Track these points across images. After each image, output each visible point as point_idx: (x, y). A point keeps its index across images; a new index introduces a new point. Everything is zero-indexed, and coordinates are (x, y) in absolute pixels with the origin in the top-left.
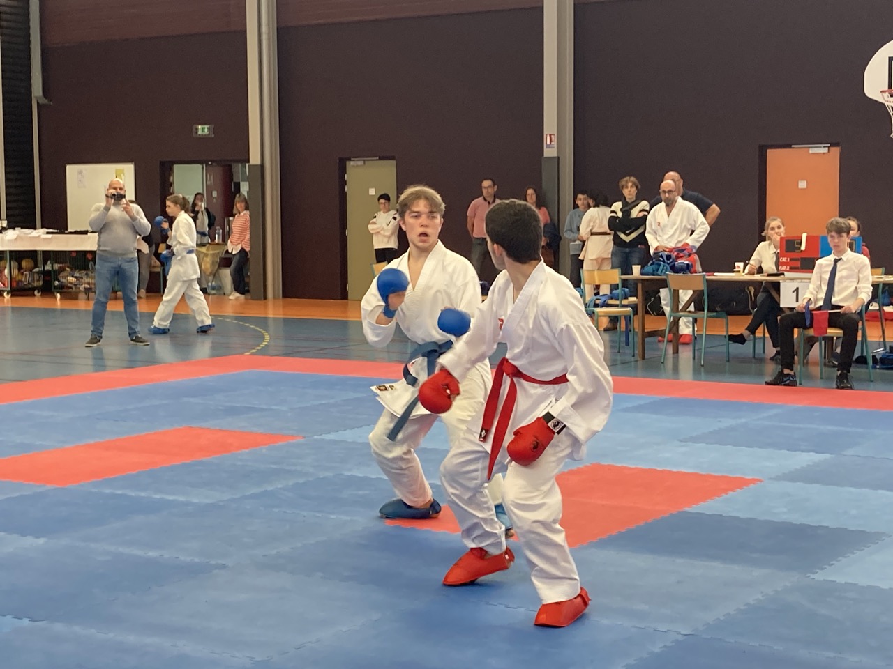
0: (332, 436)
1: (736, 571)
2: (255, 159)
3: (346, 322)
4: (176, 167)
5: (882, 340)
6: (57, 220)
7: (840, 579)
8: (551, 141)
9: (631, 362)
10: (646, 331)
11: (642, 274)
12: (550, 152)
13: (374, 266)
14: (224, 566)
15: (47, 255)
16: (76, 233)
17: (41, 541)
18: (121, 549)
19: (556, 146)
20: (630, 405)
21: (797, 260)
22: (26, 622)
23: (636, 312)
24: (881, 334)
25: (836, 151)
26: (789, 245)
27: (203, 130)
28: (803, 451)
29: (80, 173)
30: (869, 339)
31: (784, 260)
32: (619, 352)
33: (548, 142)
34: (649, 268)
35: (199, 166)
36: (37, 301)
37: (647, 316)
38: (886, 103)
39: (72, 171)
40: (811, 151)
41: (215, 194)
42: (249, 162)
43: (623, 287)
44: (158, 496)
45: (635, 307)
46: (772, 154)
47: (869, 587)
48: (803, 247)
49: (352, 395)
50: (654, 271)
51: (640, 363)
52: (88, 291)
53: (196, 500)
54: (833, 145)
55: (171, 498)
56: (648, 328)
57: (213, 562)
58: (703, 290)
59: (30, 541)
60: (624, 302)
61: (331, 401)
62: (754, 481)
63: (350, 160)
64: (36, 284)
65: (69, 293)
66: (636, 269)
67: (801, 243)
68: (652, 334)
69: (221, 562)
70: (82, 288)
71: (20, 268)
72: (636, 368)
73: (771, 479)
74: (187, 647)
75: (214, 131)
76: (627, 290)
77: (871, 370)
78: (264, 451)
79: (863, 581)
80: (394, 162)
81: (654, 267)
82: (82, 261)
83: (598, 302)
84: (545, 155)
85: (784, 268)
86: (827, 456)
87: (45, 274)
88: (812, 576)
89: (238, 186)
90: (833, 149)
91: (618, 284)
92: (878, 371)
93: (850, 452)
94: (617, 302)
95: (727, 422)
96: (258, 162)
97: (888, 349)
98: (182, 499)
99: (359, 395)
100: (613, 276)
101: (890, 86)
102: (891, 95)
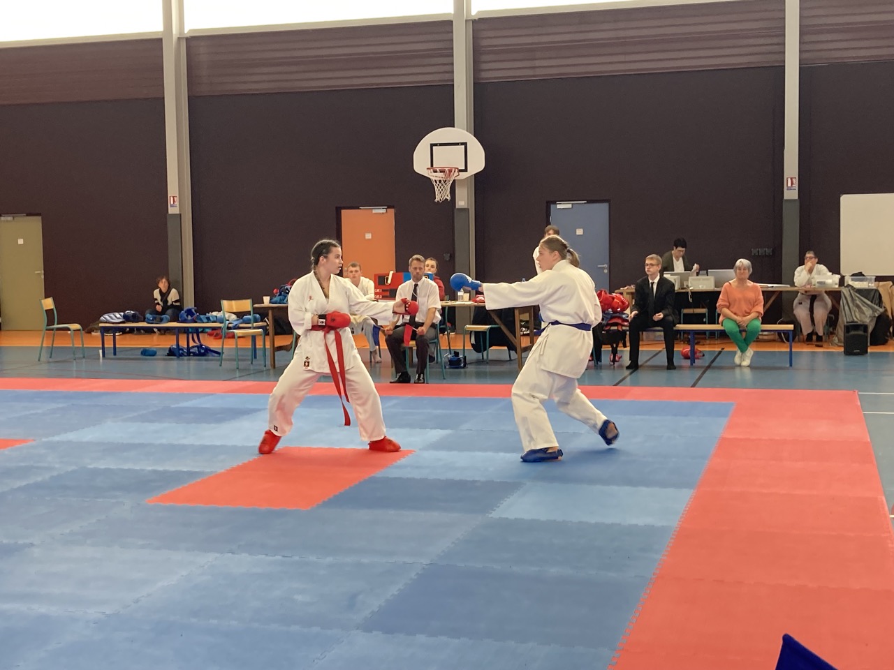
0: (56, 438)
1: (435, 516)
5: (448, 348)
7: (510, 516)
8: (174, 201)
9: (262, 371)
10: (276, 346)
11: (270, 303)
12: (172, 211)
13: (43, 301)
14: (32, 545)
19: (178, 205)
21: (387, 291)
23: (266, 333)
24: (447, 344)
25: (392, 211)
26: (380, 280)
28: (431, 429)
30: (442, 348)
31: (378, 290)
32: (252, 363)
33: (172, 203)
34: (277, 299)
37: (276, 337)
38: (431, 178)
40: (374, 211)
43: (254, 313)
46: (344, 212)
48: (389, 282)
49: (54, 406)
50: (280, 300)
51: (272, 372)
54: (389, 207)
56: (277, 344)
57: (20, 542)
60: (255, 325)
61: (39, 411)
62: (410, 452)
66: (266, 299)
67: (387, 279)
68: (280, 348)
69: (27, 541)
72: (268, 375)
73: (420, 449)
74: (42, 609)
76: (258, 316)
77: (444, 370)
78: (6, 452)
79: (526, 517)
80: (40, 218)
81: (281, 297)
83: (230, 325)
84: (170, 212)
85: (378, 297)
86: (449, 431)
88: (490, 516)
90: (389, 210)
91: (250, 312)
93: (464, 427)
94: (250, 325)
97: (453, 352)
99: (61, 405)
100: (246, 305)
101: (432, 165)
102: (435, 172)
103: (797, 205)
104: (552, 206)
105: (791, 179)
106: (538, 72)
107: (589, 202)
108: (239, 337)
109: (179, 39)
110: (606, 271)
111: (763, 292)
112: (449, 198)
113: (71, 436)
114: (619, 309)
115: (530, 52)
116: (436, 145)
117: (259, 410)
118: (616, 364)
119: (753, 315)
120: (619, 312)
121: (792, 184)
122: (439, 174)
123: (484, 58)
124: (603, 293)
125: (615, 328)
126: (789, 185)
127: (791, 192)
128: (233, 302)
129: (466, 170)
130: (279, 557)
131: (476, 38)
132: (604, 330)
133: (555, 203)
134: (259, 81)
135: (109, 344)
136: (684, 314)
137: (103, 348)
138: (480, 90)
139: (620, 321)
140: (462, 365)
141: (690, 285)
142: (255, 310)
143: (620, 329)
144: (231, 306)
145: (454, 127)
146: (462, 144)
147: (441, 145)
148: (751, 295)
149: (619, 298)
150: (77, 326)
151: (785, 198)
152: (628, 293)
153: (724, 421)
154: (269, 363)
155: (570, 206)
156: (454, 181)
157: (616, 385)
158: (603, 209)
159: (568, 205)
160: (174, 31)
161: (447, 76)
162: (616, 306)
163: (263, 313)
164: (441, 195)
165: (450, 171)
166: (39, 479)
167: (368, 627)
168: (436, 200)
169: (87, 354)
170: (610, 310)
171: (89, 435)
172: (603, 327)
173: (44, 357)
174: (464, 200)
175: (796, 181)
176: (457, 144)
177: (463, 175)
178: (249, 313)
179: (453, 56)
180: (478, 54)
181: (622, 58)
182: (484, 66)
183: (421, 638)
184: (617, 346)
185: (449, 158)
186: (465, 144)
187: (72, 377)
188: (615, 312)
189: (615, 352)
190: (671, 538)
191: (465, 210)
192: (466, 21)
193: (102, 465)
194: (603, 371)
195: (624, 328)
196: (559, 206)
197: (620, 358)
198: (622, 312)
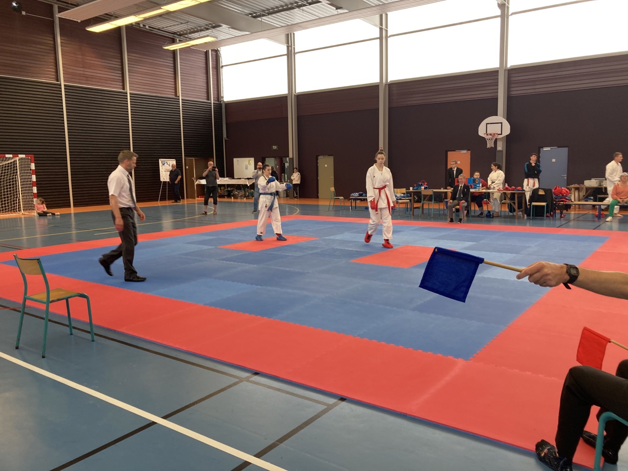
0: (327, 238)
2: (291, 156)
3: (318, 205)
4: (266, 159)
6: (231, 175)
7: (486, 276)
9: (409, 217)
10: (414, 207)
14: (309, 273)
15: (229, 186)
16: (238, 179)
17: (255, 266)
18: (278, 268)
20: (412, 229)
22: (259, 287)
25: (469, 152)
27: (275, 147)
29: (238, 161)
32: (405, 213)
34: (415, 188)
35: (273, 159)
36: (226, 200)
37: (414, 203)
38: (486, 137)
39: (235, 160)
40: (462, 152)
41: (277, 167)
42: (288, 157)
44: (283, 254)
45: (410, 200)
46: (449, 152)
47: (495, 279)
49: (329, 226)
51: (412, 217)
52: (241, 196)
53: (294, 255)
54: (468, 150)
55: (287, 254)
58: (432, 195)
59: (252, 266)
60: (407, 198)
61: (323, 228)
63: (319, 156)
64: (226, 194)
65: (235, 197)
66: (411, 188)
70: (240, 195)
71: (221, 189)
72: (411, 218)
75: (278, 148)
76: (408, 195)
79: (492, 277)
80: (333, 157)
81: (417, 188)
82: (239, 187)
86: (475, 243)
87: (228, 191)
89: (284, 164)
92: (485, 218)
93: (481, 242)
94: (405, 198)
95: (443, 234)
96: (292, 157)
98: (291, 255)
99: (331, 226)
100: (404, 190)
101: (486, 132)
102: (487, 135)
104: (541, 149)
106: (537, 90)
107: (558, 147)
108: (400, 203)
109: (386, 85)
110: (565, 178)
112: (493, 146)
113: (332, 237)
115: (534, 82)
116: (488, 124)
117: (403, 231)
118: (562, 219)
122: (490, 137)
123: (513, 85)
124: (558, 187)
125: (562, 203)
128: (398, 189)
129: (501, 134)
130: (390, 284)
131: (509, 77)
133: (542, 148)
134: (415, 100)
135: (353, 205)
136: (599, 198)
137: (351, 206)
138: (510, 99)
139: (565, 200)
140: (492, 217)
142: (407, 193)
144: (397, 191)
145: (497, 116)
146: (500, 123)
147: (491, 123)
149: (564, 190)
150: (342, 198)
153: (600, 245)
154: (411, 213)
155: (550, 149)
156: (496, 139)
157: (558, 228)
158: (565, 150)
159: (549, 149)
160: (384, 82)
161: (495, 94)
162: (564, 193)
163: (410, 193)
164: (490, 144)
165: (494, 135)
166: (317, 251)
167: (414, 310)
168: (488, 147)
169: (346, 208)
170: (560, 195)
171: (339, 237)
173: (331, 209)
174: (500, 147)
176: (498, 123)
177: (500, 136)
178: (404, 194)
179: (498, 85)
180: (509, 84)
181: (578, 82)
182: (512, 89)
183: (432, 315)
184: (563, 211)
185: (494, 129)
186: (501, 123)
187: (339, 217)
188: (562, 196)
189: (561, 213)
191: (501, 151)
192: (505, 70)
193: (339, 247)
194: (555, 221)
196: (544, 149)
197: (564, 216)
198: (566, 196)
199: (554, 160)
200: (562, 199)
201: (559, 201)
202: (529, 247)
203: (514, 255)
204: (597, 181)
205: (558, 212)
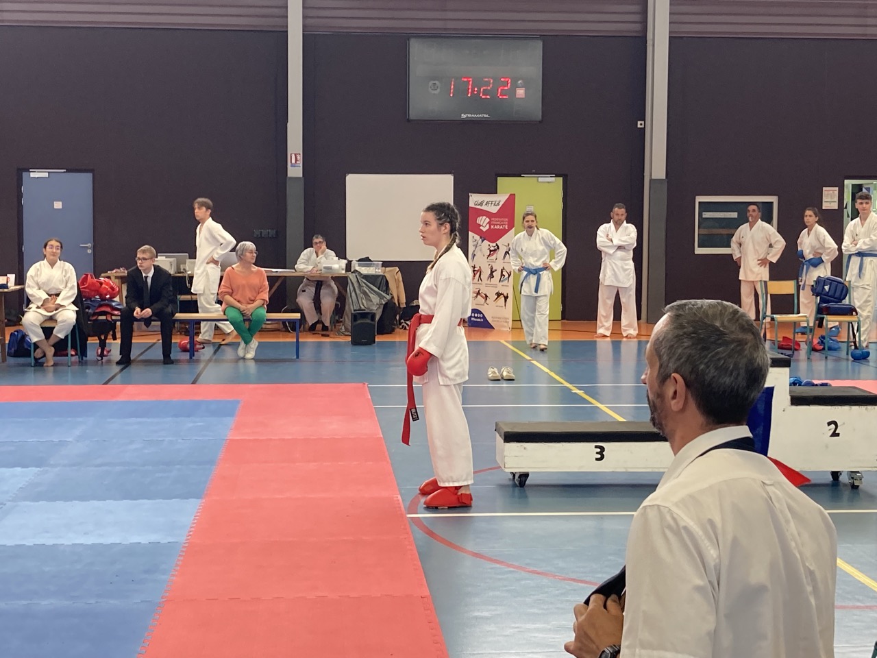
103: (302, 183)
104: (24, 174)
105: (295, 155)
107: (68, 171)
110: (89, 251)
111: (268, 277)
114: (108, 296)
118: (105, 359)
119: (258, 303)
120: (106, 299)
121: (296, 160)
124: (89, 276)
125: (104, 318)
126: (293, 161)
127: (295, 170)
132: (90, 321)
133: (27, 170)
136: (181, 302)
139: (108, 310)
141: (187, 269)
143: (110, 319)
148: (255, 281)
149: (107, 284)
151: (289, 175)
152: (116, 277)
153: (230, 421)
155: (46, 175)
157: (106, 383)
158: (85, 179)
159: (43, 174)
162: (105, 292)
170: (97, 297)
172: (89, 317)
175: (300, 158)
184: (106, 338)
188: (103, 299)
189: (103, 345)
190: (180, 556)
194: (89, 367)
195: (114, 318)
196: (32, 175)
197: (109, 351)
198: (111, 299)
199: (58, 205)
200: (103, 309)
201: (95, 314)
202: (62, 443)
203: (35, 470)
204: (172, 259)
205: (93, 341)
